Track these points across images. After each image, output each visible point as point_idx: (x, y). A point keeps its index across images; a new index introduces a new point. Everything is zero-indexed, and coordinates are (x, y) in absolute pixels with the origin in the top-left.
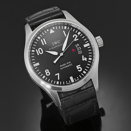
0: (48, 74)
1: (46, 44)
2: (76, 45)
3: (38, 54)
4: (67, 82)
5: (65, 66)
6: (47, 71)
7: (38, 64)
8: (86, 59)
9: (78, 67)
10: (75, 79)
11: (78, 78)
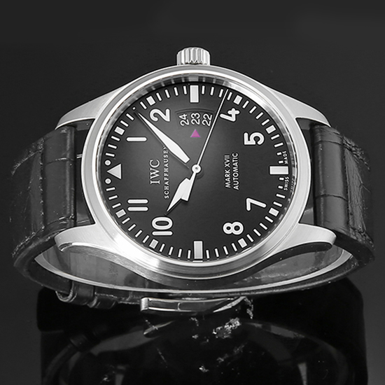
0: (237, 228)
1: (146, 201)
2: (183, 123)
3: (170, 233)
4: (282, 187)
5: (232, 172)
6: (229, 228)
7: (198, 245)
8: (233, 109)
9: (249, 140)
10: (282, 162)
11: (280, 153)
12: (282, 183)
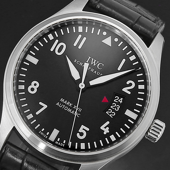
0: (32, 89)
1: (80, 47)
2: (117, 98)
3: (52, 50)
4: (42, 130)
5: (69, 107)
6: (35, 85)
7: (35, 61)
8: (108, 132)
9: (83, 129)
10: (58, 140)
11: (64, 142)
12: (45, 132)
